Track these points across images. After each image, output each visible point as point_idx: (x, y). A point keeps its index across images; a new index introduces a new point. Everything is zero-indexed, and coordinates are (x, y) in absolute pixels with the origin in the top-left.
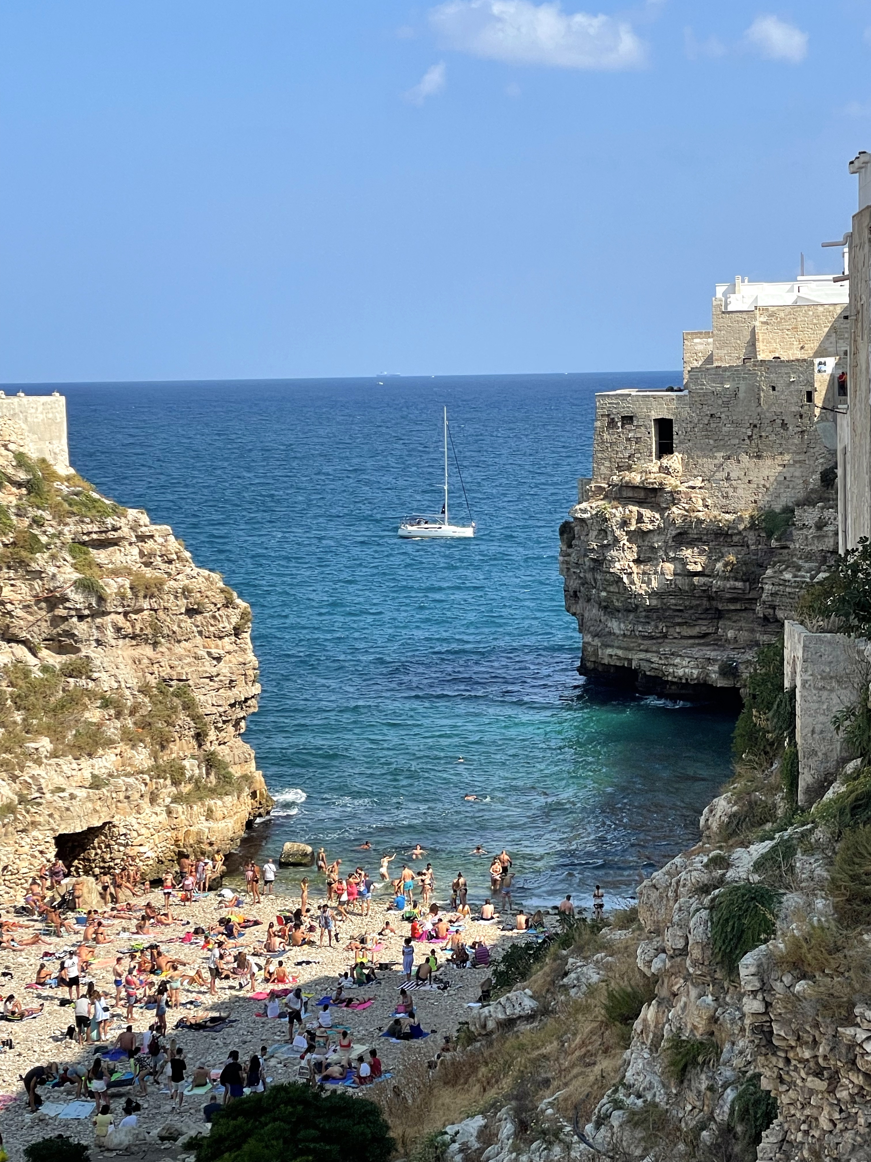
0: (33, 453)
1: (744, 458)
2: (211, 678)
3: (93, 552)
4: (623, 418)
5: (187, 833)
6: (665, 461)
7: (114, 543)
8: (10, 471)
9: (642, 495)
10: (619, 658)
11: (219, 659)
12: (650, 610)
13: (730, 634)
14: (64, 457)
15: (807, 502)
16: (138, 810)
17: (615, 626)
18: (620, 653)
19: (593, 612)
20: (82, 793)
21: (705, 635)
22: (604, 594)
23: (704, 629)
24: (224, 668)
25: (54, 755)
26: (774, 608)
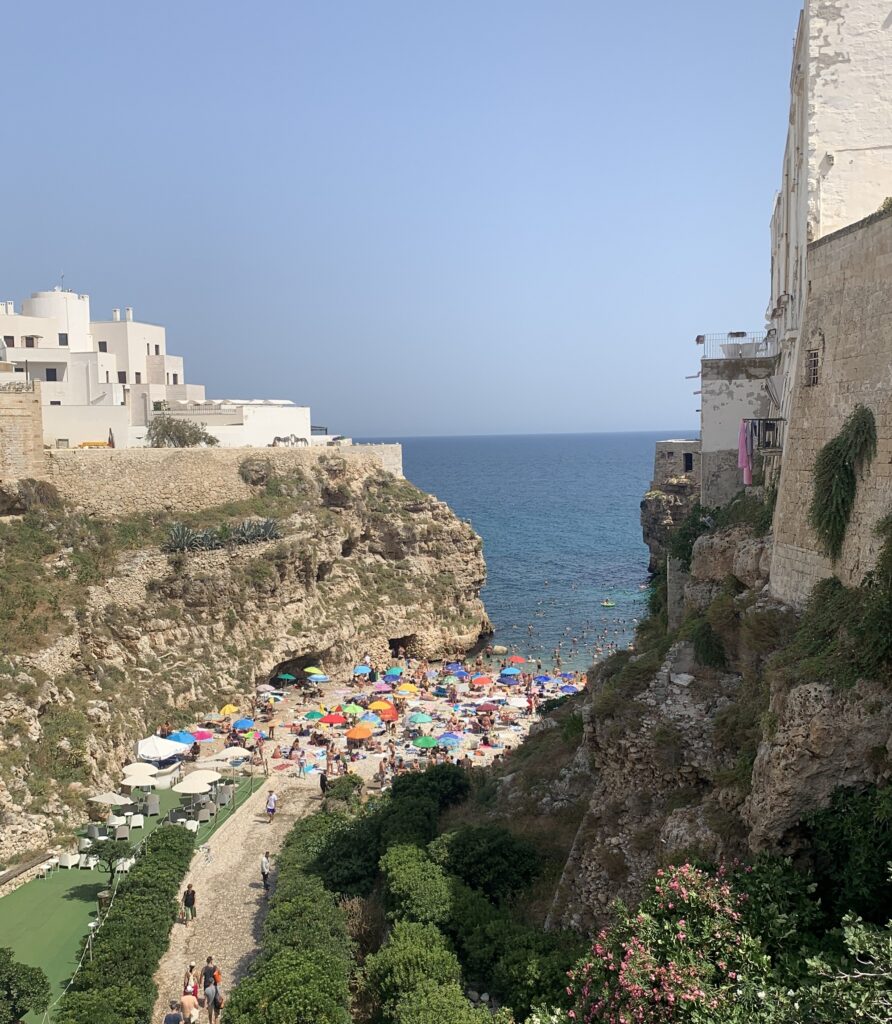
0: (386, 469)
2: (463, 571)
3: (411, 513)
4: (669, 453)
5: (450, 640)
6: (688, 473)
7: (421, 510)
8: (375, 478)
11: (467, 562)
14: (400, 472)
16: (427, 628)
19: (655, 543)
20: (401, 621)
24: (470, 566)
25: (389, 604)
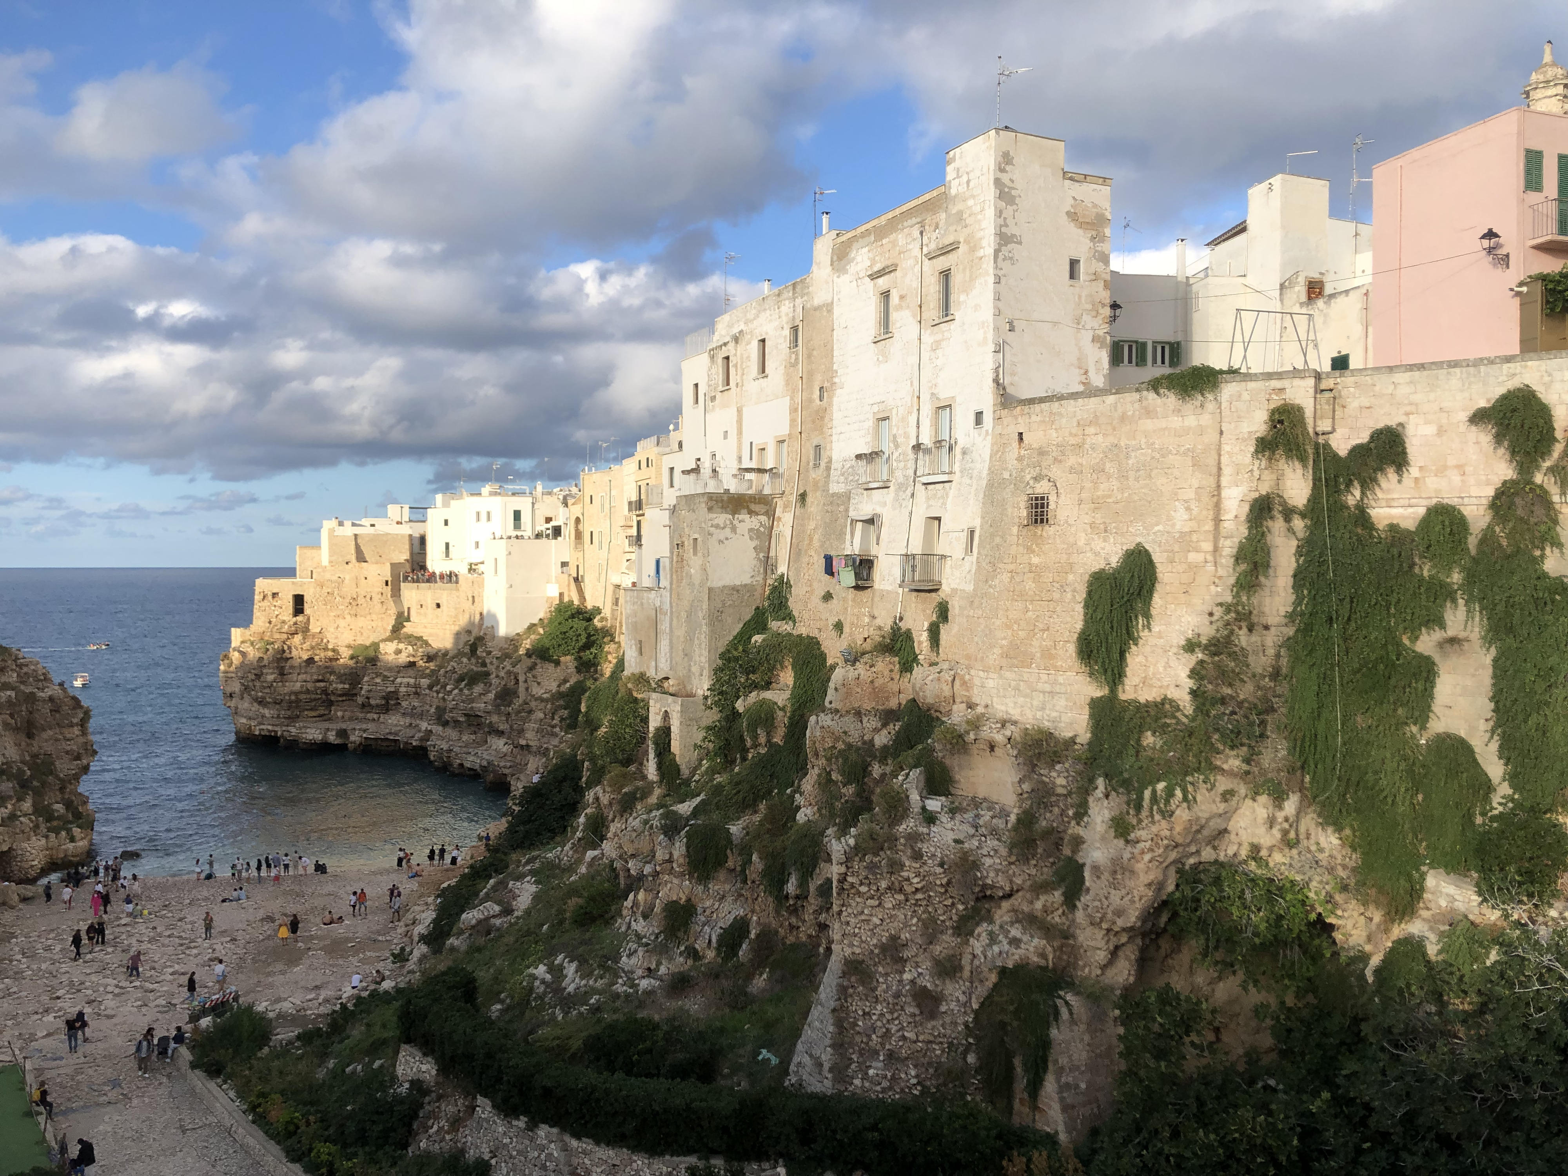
1: (348, 617)
4: (273, 594)
5: (59, 851)
6: (300, 618)
9: (285, 636)
10: (269, 731)
12: (291, 702)
13: (340, 714)
15: (389, 639)
16: (28, 838)
17: (266, 712)
18: (270, 728)
19: (245, 705)
21: (324, 715)
22: (260, 694)
23: (322, 712)
24: (75, 746)
26: (368, 698)
